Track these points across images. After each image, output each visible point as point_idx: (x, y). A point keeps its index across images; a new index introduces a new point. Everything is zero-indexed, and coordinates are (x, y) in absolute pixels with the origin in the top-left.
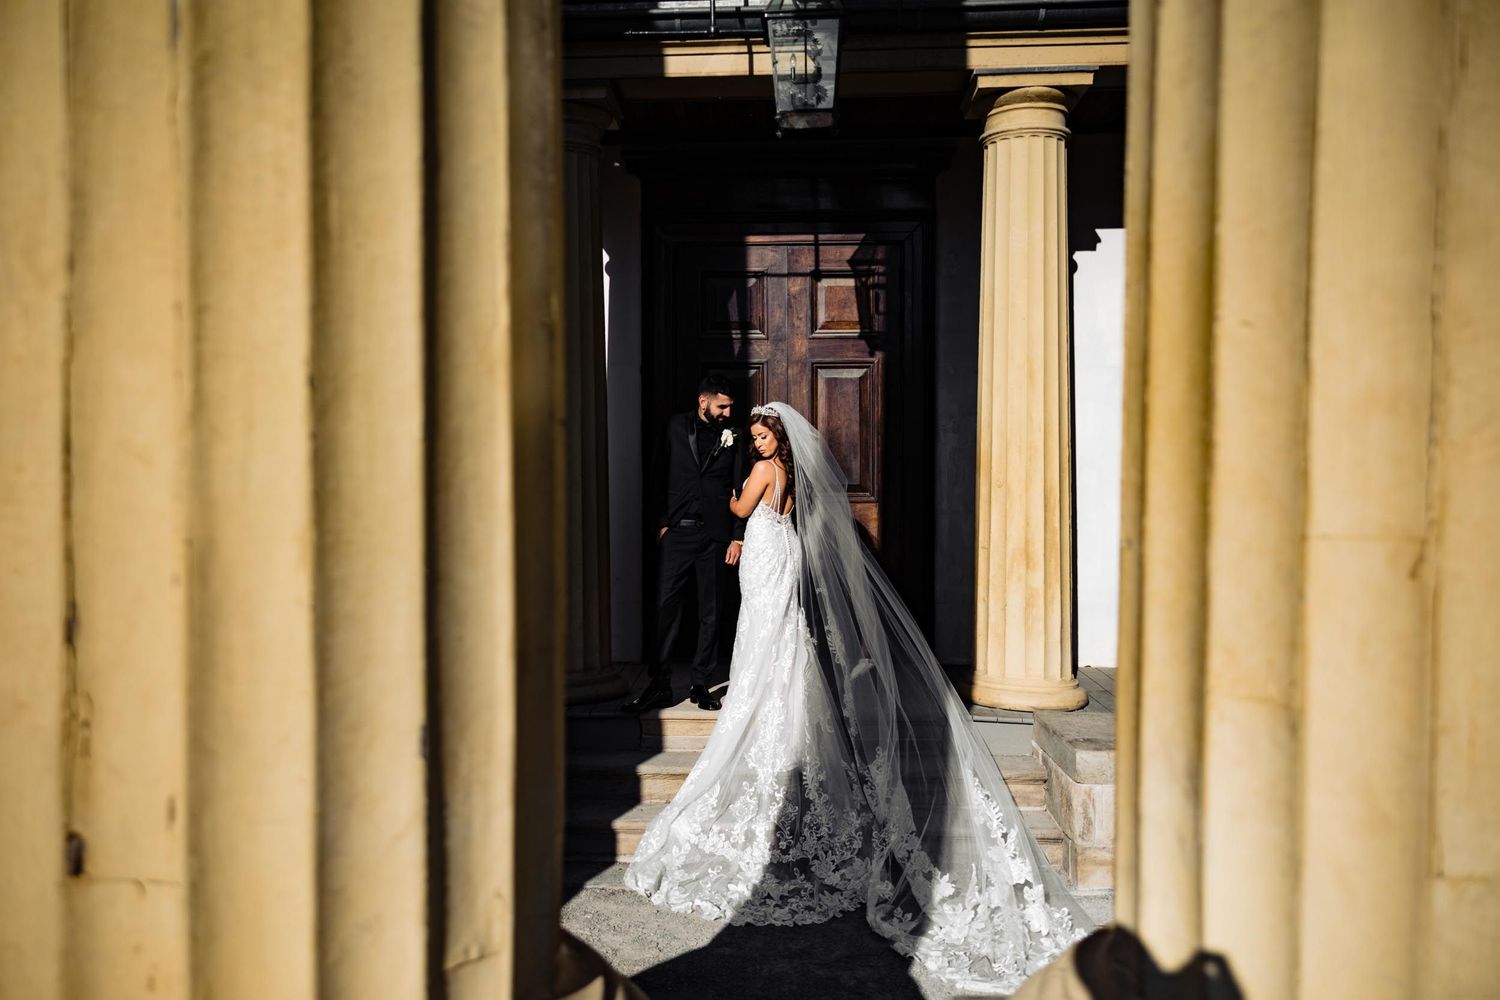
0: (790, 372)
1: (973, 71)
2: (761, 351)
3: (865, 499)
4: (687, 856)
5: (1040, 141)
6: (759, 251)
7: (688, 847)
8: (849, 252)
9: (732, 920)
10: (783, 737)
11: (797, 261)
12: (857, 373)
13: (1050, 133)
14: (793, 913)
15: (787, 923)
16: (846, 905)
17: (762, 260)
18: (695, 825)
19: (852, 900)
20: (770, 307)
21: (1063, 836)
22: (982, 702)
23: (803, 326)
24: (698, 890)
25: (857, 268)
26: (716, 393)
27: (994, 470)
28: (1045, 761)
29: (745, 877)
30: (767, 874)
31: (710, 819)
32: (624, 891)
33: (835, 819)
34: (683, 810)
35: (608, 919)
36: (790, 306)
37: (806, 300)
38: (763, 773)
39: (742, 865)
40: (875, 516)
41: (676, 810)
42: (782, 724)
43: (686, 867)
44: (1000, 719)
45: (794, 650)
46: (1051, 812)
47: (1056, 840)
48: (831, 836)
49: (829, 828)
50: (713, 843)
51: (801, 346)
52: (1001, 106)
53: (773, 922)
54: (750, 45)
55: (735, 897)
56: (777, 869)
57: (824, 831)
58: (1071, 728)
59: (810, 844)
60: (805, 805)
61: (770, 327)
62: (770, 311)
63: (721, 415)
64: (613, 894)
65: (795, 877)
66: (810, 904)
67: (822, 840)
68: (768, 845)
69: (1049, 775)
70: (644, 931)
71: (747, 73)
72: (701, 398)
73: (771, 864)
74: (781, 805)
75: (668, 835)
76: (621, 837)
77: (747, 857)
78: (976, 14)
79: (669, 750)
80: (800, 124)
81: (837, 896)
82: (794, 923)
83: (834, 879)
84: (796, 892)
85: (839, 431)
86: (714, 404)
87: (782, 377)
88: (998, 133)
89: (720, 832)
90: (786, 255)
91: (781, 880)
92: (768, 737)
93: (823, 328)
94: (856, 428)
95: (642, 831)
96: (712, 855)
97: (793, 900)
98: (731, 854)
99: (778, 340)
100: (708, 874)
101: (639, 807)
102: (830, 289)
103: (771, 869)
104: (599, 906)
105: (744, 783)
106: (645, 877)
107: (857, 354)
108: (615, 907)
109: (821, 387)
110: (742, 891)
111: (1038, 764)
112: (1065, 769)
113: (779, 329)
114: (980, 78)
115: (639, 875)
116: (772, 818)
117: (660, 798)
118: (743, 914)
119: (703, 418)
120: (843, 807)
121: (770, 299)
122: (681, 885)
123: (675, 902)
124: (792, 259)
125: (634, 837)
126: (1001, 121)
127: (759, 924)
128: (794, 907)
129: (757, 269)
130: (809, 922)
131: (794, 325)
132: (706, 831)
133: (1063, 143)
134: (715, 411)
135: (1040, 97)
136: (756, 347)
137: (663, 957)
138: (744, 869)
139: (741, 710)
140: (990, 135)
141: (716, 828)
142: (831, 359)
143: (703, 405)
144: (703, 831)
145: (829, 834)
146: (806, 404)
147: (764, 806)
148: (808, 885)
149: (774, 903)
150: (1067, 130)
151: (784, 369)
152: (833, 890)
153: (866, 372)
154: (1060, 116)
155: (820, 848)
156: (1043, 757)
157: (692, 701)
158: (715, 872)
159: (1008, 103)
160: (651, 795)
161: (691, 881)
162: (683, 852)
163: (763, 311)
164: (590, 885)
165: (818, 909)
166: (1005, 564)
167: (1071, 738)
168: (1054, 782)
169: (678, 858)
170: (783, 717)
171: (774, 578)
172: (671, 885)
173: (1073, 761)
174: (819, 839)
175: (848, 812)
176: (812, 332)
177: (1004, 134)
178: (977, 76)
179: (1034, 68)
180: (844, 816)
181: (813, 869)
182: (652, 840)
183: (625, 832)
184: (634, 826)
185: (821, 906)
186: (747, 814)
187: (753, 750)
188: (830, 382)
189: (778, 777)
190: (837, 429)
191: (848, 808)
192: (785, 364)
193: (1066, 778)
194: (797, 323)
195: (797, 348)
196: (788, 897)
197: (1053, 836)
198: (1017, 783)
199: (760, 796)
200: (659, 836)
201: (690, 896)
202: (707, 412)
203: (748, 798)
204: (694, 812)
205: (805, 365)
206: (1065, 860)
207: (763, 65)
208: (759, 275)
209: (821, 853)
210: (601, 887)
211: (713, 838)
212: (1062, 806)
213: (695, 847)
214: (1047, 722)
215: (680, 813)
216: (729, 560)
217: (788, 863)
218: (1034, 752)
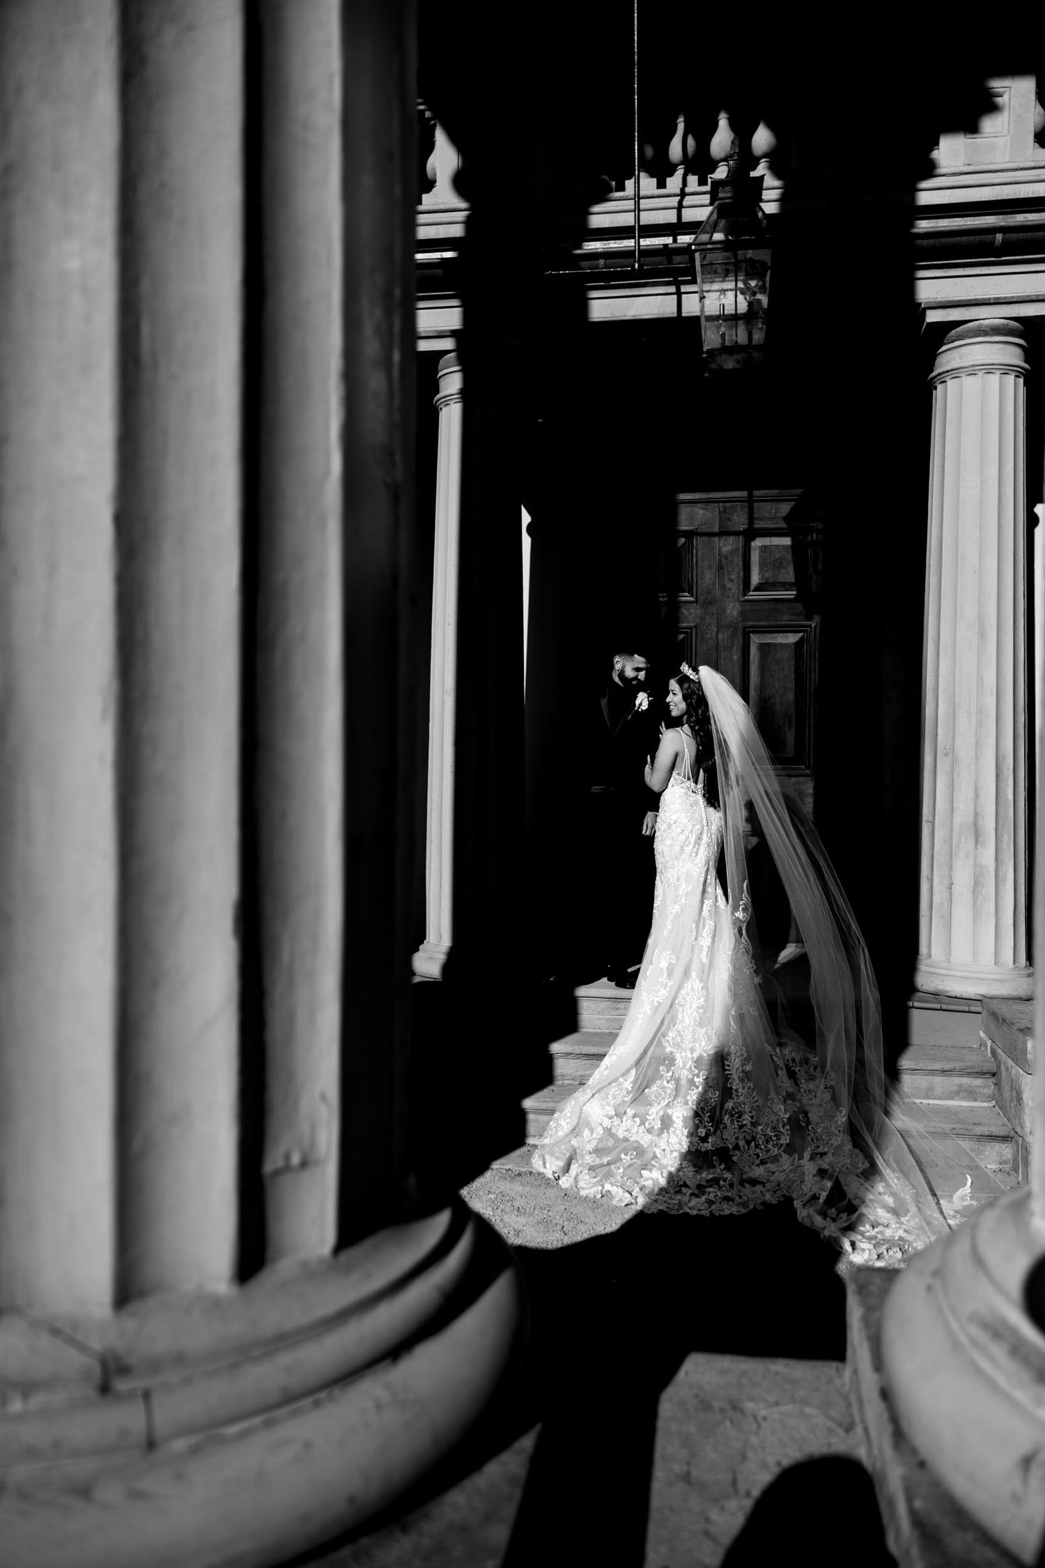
0: (720, 636)
1: (921, 304)
2: (690, 615)
3: (800, 772)
4: (600, 1140)
5: (995, 379)
6: (689, 510)
7: (600, 1131)
8: (785, 508)
9: (644, 1207)
10: (703, 1021)
11: (729, 519)
12: (792, 638)
13: (1006, 369)
14: (710, 1203)
15: (703, 1213)
16: (768, 1197)
17: (692, 518)
18: (607, 1108)
19: (775, 1192)
20: (699, 568)
21: (1012, 1133)
22: (925, 988)
23: (735, 587)
24: (609, 1175)
25: (792, 526)
26: (632, 655)
27: (939, 738)
28: (993, 1053)
29: (660, 1164)
30: (684, 1163)
31: (625, 1102)
32: (531, 1173)
33: (758, 1106)
34: (597, 1092)
35: (513, 1200)
36: (721, 567)
37: (738, 561)
38: (682, 1058)
39: (658, 1152)
40: (811, 791)
41: (589, 1093)
42: (702, 1007)
43: (597, 1151)
44: (944, 1007)
45: (713, 928)
46: (1000, 1108)
47: (1005, 1139)
48: (754, 1124)
49: (752, 1117)
50: (629, 1128)
51: (732, 610)
52: (952, 342)
53: (688, 1210)
54: (678, 284)
55: (649, 1183)
56: (696, 1157)
57: (746, 1119)
58: (1023, 1016)
59: (730, 1133)
60: (727, 1093)
61: (699, 589)
62: (699, 572)
63: (636, 678)
64: (520, 1175)
65: (714, 1167)
66: (729, 1194)
67: (745, 1129)
68: (686, 1132)
69: (999, 1067)
70: (550, 1214)
71: (675, 315)
72: (617, 659)
73: (689, 1152)
74: (700, 1089)
75: (580, 1118)
76: (531, 1117)
77: (663, 1143)
78: (925, 242)
79: (584, 1030)
80: (729, 363)
81: (759, 1188)
82: (711, 1212)
83: (758, 1172)
84: (714, 1182)
85: (772, 700)
86: (629, 666)
87: (712, 642)
88: (948, 371)
89: (634, 1116)
90: (717, 514)
91: (698, 1168)
92: (687, 1021)
93: (756, 589)
94: (791, 696)
95: (552, 1112)
96: (626, 1140)
97: (711, 1189)
98: (645, 1139)
99: (709, 603)
100: (621, 1160)
101: (551, 1088)
102: (764, 548)
103: (688, 1158)
104: (505, 1186)
105: (661, 1068)
106: (554, 1159)
107: (792, 618)
108: (521, 1188)
109: (754, 652)
110: (656, 1178)
111: (986, 1056)
112: (1015, 1060)
113: (709, 591)
114: (929, 313)
115: (547, 1157)
116: (690, 1103)
117: (573, 1079)
118: (656, 1201)
119: (617, 679)
120: (768, 1094)
121: (700, 560)
122: (591, 1169)
123: (585, 1186)
124: (724, 517)
125: (544, 1118)
126: (951, 357)
127: (673, 1212)
128: (712, 1196)
129: (686, 528)
130: (727, 1212)
131: (724, 586)
132: (620, 1115)
133: (1021, 381)
134: (630, 673)
135: (996, 331)
136: (684, 610)
137: (567, 1240)
138: (659, 1156)
139: (660, 994)
140: (939, 374)
141: (630, 1112)
142: (765, 623)
143: (618, 666)
144: (616, 1115)
145: (751, 1122)
146: (737, 670)
147: (683, 1091)
148: (728, 1175)
149: (690, 1192)
150: (1027, 366)
151: (714, 634)
152: (754, 1182)
153: (802, 637)
154: (1018, 351)
155: (741, 1137)
156: (991, 1048)
157: (608, 980)
158: (628, 1158)
159: (959, 338)
160: (563, 1075)
161: (602, 1165)
162: (595, 1136)
163: (692, 572)
164: (496, 1165)
165: (737, 1200)
166: (951, 838)
167: (1022, 1026)
168: (1003, 1076)
169: (589, 1142)
170: (703, 999)
171: (688, 849)
172: (580, 1169)
173: (1024, 1050)
174: (741, 1127)
175: (773, 1100)
176: (745, 595)
177: (955, 372)
178: (925, 309)
179: (989, 299)
180: (769, 1103)
181: (735, 1159)
182: (562, 1122)
183: (535, 1113)
184: (544, 1106)
185: (740, 1197)
186: (663, 1099)
187: (671, 1034)
188: (763, 648)
189: (698, 1062)
190: (770, 699)
191: (773, 1095)
192: (715, 629)
193: (1016, 1070)
194: (729, 585)
195: (728, 611)
196: (705, 1187)
197: (1001, 1133)
198: (962, 1075)
199: (677, 1081)
200: (570, 1118)
201: (601, 1180)
202: (621, 674)
203: (665, 1083)
204: (607, 1094)
205: (736, 629)
206: (1015, 1159)
207: (691, 306)
208: (689, 535)
209: (741, 1143)
210: (507, 1167)
211: (627, 1122)
212: (1012, 1101)
213: (609, 1132)
214: (997, 1011)
215: (593, 1095)
216: (646, 831)
217: (707, 1151)
218: (983, 1044)
